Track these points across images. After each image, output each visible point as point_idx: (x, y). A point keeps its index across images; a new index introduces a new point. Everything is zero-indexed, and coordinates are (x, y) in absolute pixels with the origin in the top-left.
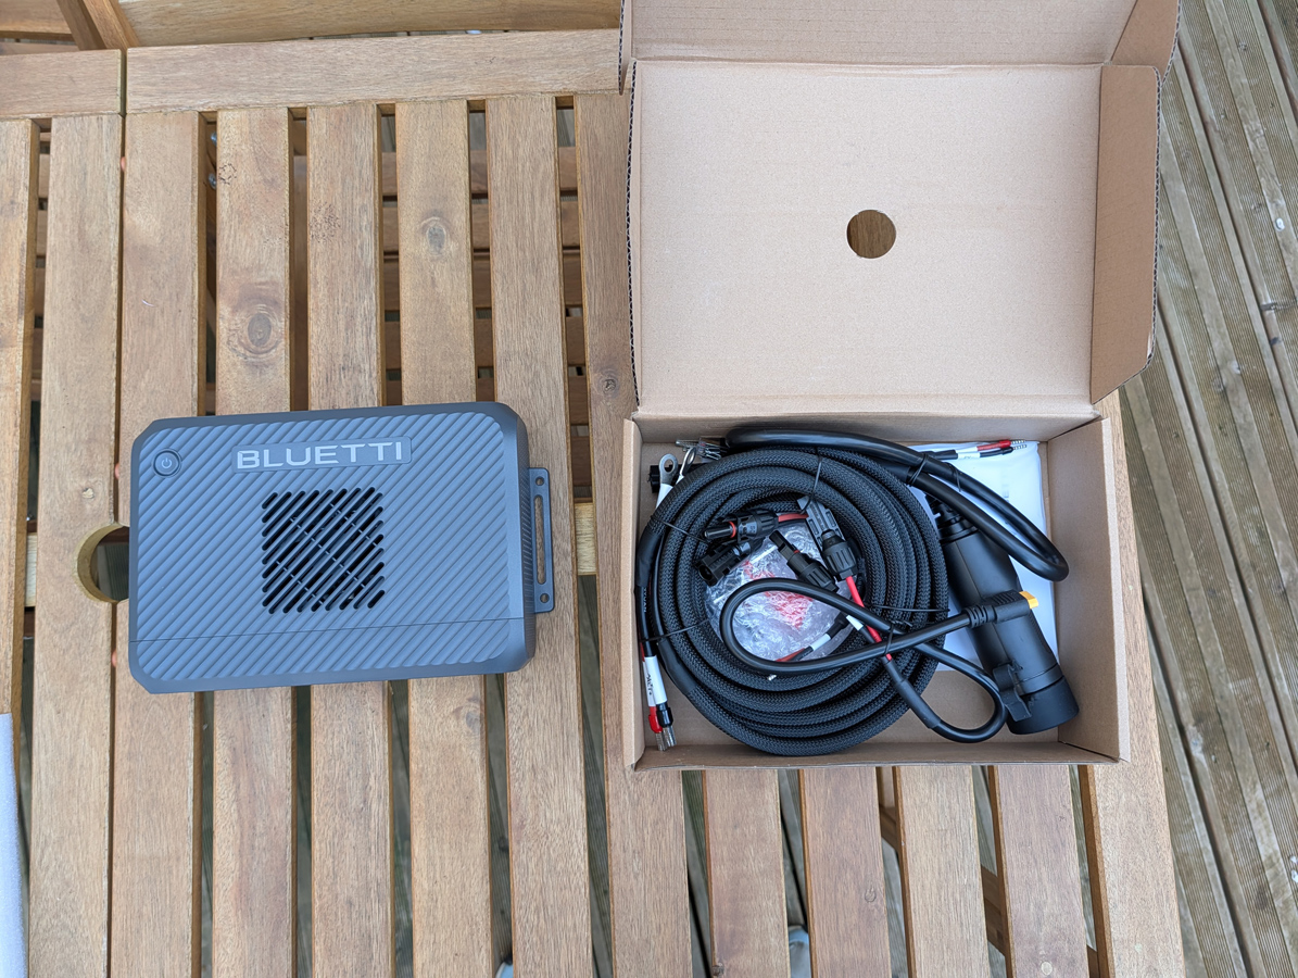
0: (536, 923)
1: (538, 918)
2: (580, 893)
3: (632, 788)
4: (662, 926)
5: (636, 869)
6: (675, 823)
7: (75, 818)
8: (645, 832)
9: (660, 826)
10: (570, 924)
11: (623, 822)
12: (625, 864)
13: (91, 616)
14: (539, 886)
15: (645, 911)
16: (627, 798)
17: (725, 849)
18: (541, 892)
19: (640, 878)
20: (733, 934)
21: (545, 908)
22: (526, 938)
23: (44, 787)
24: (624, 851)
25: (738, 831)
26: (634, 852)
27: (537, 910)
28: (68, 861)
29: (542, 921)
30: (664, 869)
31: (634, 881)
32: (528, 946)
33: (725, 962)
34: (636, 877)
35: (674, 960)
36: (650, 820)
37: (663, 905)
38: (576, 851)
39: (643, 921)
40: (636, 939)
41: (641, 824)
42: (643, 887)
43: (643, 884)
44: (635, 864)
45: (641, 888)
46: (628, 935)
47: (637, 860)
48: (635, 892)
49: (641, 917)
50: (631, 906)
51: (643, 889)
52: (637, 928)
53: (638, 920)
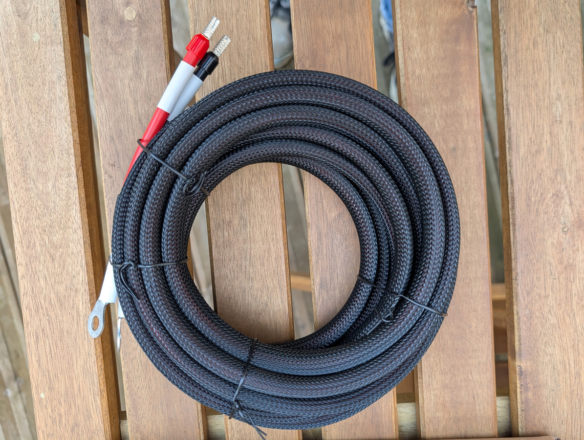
3: (563, 187)
4: (532, 47)
5: (559, 104)
6: (518, 153)
8: (549, 143)
9: (534, 149)
11: (572, 152)
12: (570, 110)
15: (549, 62)
16: (568, 177)
17: (466, 127)
19: (554, 95)
20: (457, 40)
24: (571, 123)
25: (452, 145)
26: (561, 122)
30: (530, 105)
31: (561, 92)
33: (466, 12)
34: (559, 97)
35: (519, 13)
36: (544, 155)
37: (530, 68)
39: (552, 51)
40: (559, 34)
41: (554, 150)
42: (552, 86)
43: (552, 89)
44: (560, 109)
45: (554, 85)
46: (567, 37)
47: (557, 113)
48: (560, 81)
49: (554, 55)
50: (564, 66)
51: (552, 84)
52: (558, 44)
53: (557, 53)
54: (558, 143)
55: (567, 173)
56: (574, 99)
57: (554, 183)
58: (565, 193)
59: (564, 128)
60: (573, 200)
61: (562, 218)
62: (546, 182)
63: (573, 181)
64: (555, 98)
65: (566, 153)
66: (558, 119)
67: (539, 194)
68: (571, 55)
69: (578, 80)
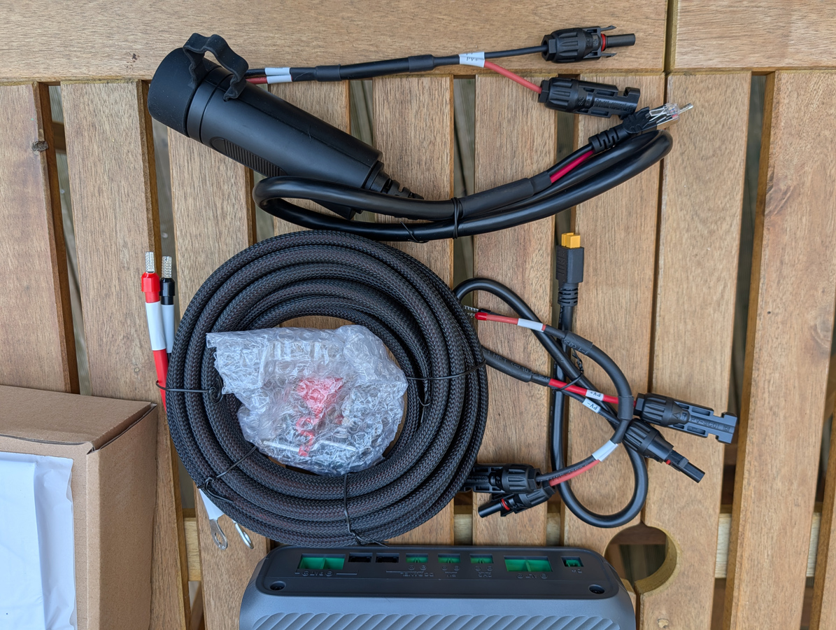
0: (225, 203)
1: (222, 208)
2: (181, 231)
3: (133, 331)
4: (97, 195)
5: (126, 252)
6: (88, 295)
7: (689, 327)
8: (118, 288)
9: (103, 292)
10: (190, 201)
13: (665, 515)
14: (223, 239)
15: (114, 210)
16: (138, 321)
17: (37, 267)
18: (220, 234)
19: (121, 242)
20: (24, 183)
21: (216, 217)
22: (235, 188)
23: (718, 358)
25: (25, 284)
26: (128, 269)
27: (224, 216)
28: (697, 286)
29: (219, 205)
30: (98, 250)
31: (126, 239)
32: (233, 181)
33: (32, 156)
34: (125, 245)
35: (83, 159)
36: (113, 299)
37: (96, 215)
38: (186, 272)
39: (117, 199)
40: (123, 182)
41: (122, 295)
42: (118, 233)
43: (118, 236)
44: (127, 256)
45: (120, 233)
46: (131, 187)
47: (125, 260)
48: (126, 229)
49: (119, 204)
50: (129, 215)
51: (118, 231)
52: (123, 193)
53: (122, 201)
54: (127, 288)
55: (137, 317)
56: (140, 247)
57: (124, 325)
58: (135, 336)
59: (132, 274)
60: (143, 343)
61: (133, 359)
62: (117, 324)
64: (121, 245)
65: (134, 298)
66: (126, 265)
67: (110, 335)
68: (136, 205)
69: (143, 229)
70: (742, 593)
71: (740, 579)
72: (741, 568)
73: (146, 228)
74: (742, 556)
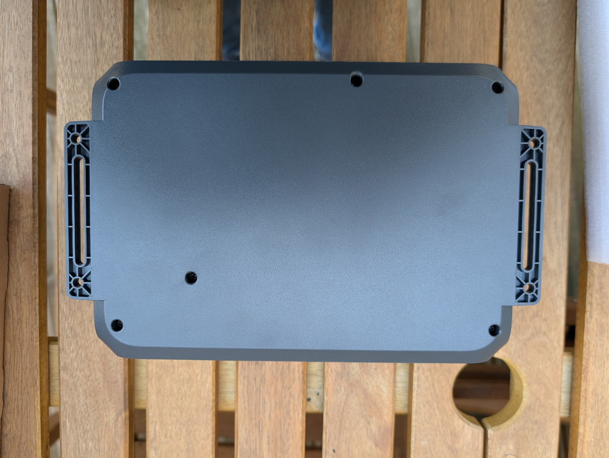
0: (104, 33)
1: (101, 38)
2: (63, 57)
3: (11, 150)
5: (11, 75)
10: (73, 30)
11: (20, 119)
12: (20, 81)
14: (100, 66)
16: (16, 141)
18: (98, 60)
19: (7, 67)
21: (95, 46)
22: (114, 20)
24: (20, 92)
26: (12, 91)
27: (102, 44)
29: (98, 35)
31: (12, 64)
32: (112, 13)
34: (11, 69)
38: (65, 95)
39: (7, 28)
40: (14, 12)
41: (4, 116)
42: (5, 59)
43: (5, 61)
44: (12, 80)
45: (7, 58)
46: (20, 16)
47: (9, 83)
48: (12, 55)
49: (9, 32)
50: (16, 42)
51: (5, 57)
52: (13, 21)
53: (11, 29)
54: (9, 109)
55: (15, 137)
56: (24, 71)
57: (3, 144)
58: (13, 155)
59: (15, 97)
60: (19, 161)
61: (9, 177)
63: (20, 145)
64: (7, 69)
65: (15, 119)
66: (10, 88)
68: (23, 33)
69: (28, 55)
70: (587, 429)
71: (586, 415)
72: (585, 403)
73: (30, 54)
74: (586, 390)
